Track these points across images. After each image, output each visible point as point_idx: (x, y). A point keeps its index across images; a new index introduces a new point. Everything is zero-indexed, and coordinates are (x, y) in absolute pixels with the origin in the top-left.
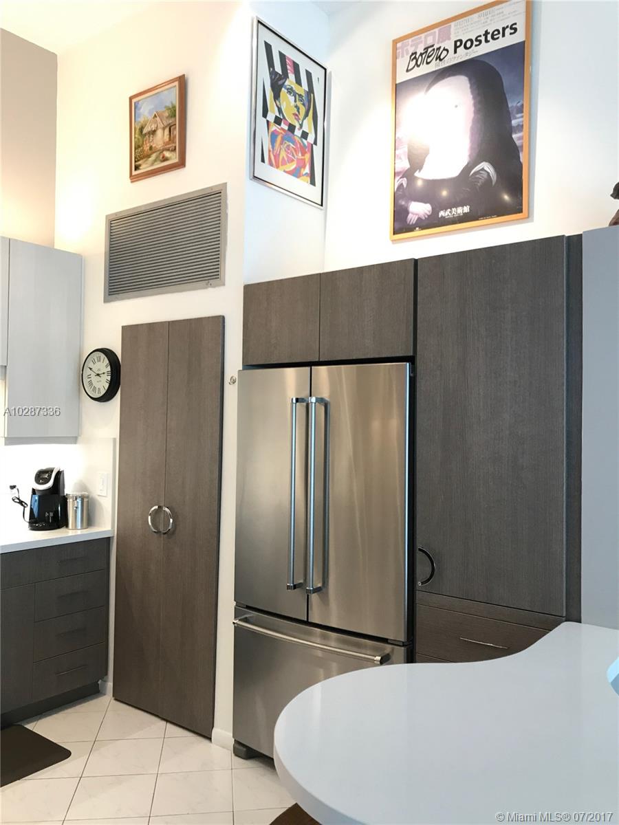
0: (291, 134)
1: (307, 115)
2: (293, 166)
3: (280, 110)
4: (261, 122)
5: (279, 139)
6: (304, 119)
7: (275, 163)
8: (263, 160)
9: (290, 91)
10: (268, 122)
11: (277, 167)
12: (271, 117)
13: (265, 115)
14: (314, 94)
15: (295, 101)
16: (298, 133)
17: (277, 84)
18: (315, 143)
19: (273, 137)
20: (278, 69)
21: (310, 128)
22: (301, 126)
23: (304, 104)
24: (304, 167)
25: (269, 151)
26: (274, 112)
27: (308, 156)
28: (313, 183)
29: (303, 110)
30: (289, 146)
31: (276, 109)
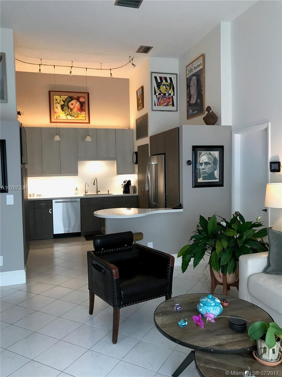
0: (165, 96)
1: (170, 89)
2: (166, 103)
3: (160, 91)
4: (154, 96)
5: (160, 98)
6: (169, 90)
7: (160, 104)
8: (155, 105)
9: (164, 85)
10: (156, 96)
11: (160, 105)
12: (157, 94)
13: (155, 94)
14: (172, 82)
15: (166, 87)
16: (167, 95)
17: (159, 85)
18: (174, 95)
19: (158, 99)
20: (159, 81)
21: (171, 92)
22: (168, 93)
23: (169, 87)
24: (170, 103)
25: (157, 103)
26: (158, 92)
27: (171, 100)
28: (173, 105)
29: (168, 88)
30: (164, 99)
31: (159, 91)
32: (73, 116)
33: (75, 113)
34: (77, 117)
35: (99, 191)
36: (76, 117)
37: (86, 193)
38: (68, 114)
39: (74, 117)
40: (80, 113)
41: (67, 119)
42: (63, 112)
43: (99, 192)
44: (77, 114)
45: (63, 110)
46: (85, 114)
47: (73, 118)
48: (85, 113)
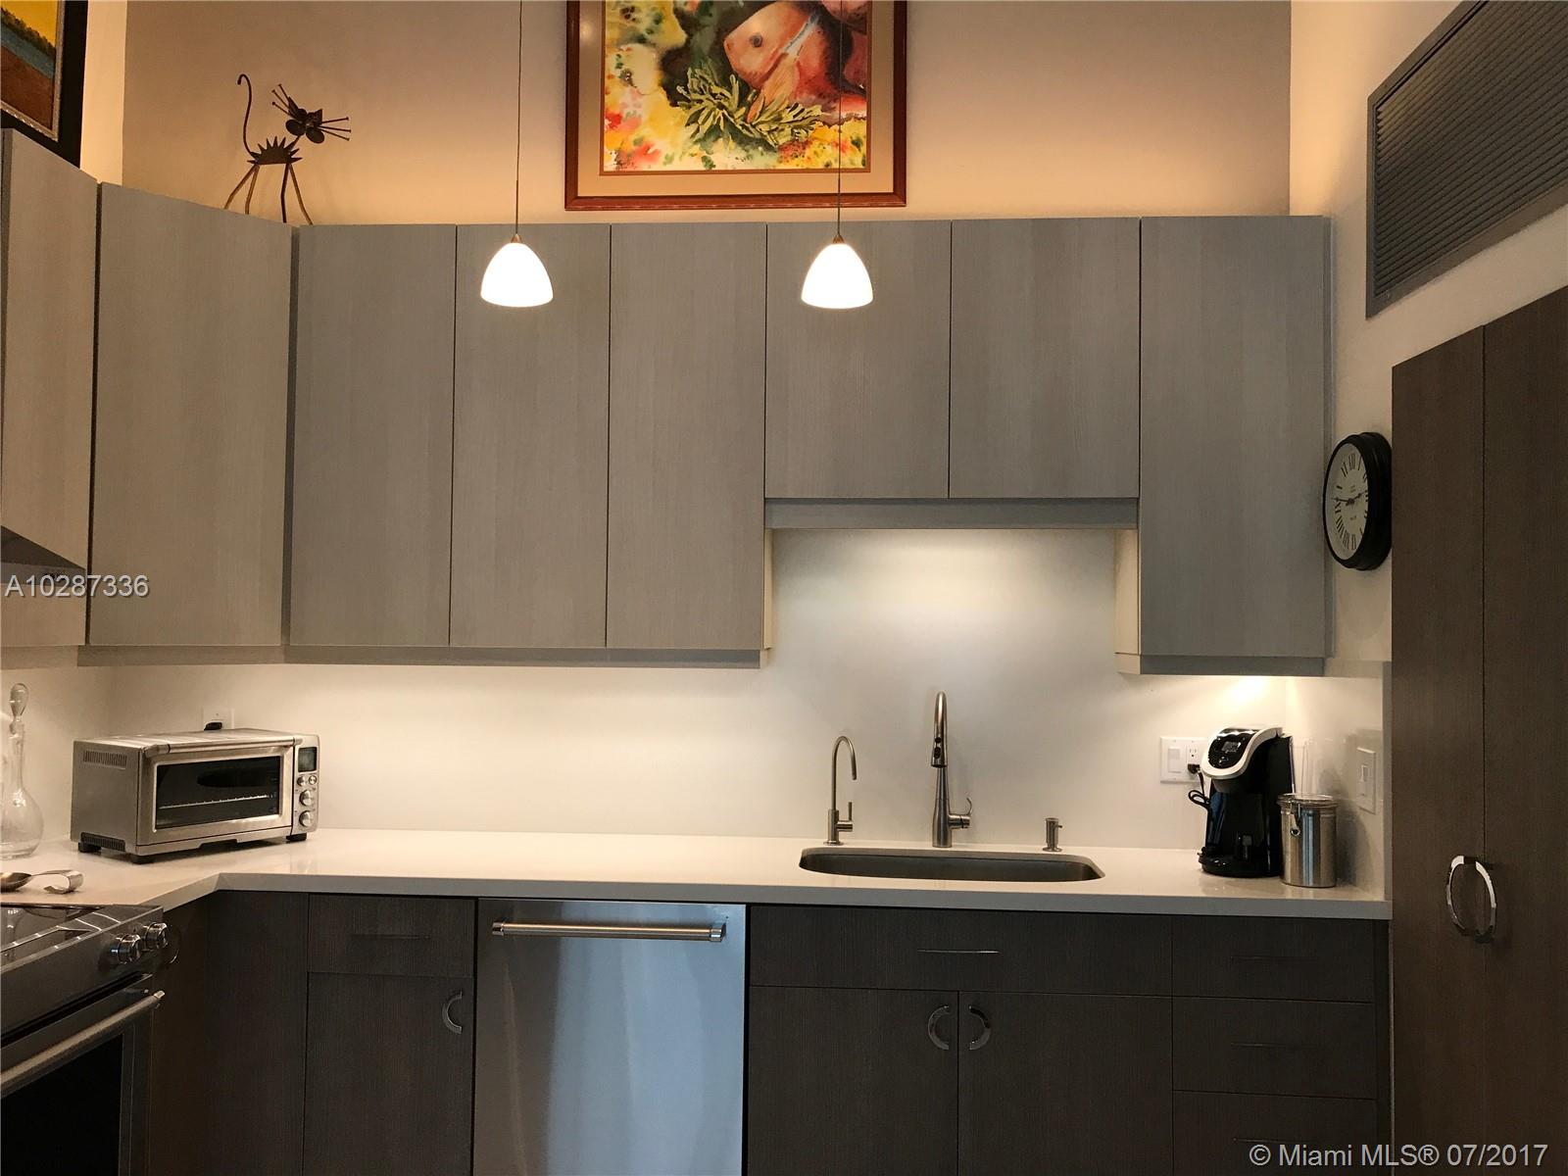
32: (762, 142)
33: (778, 119)
34: (798, 146)
35: (963, 824)
36: (782, 148)
37: (837, 827)
38: (714, 132)
39: (768, 147)
40: (817, 111)
41: (710, 170)
42: (681, 113)
43: (957, 834)
44: (796, 125)
45: (674, 99)
46: (868, 119)
47: (761, 160)
48: (863, 113)
